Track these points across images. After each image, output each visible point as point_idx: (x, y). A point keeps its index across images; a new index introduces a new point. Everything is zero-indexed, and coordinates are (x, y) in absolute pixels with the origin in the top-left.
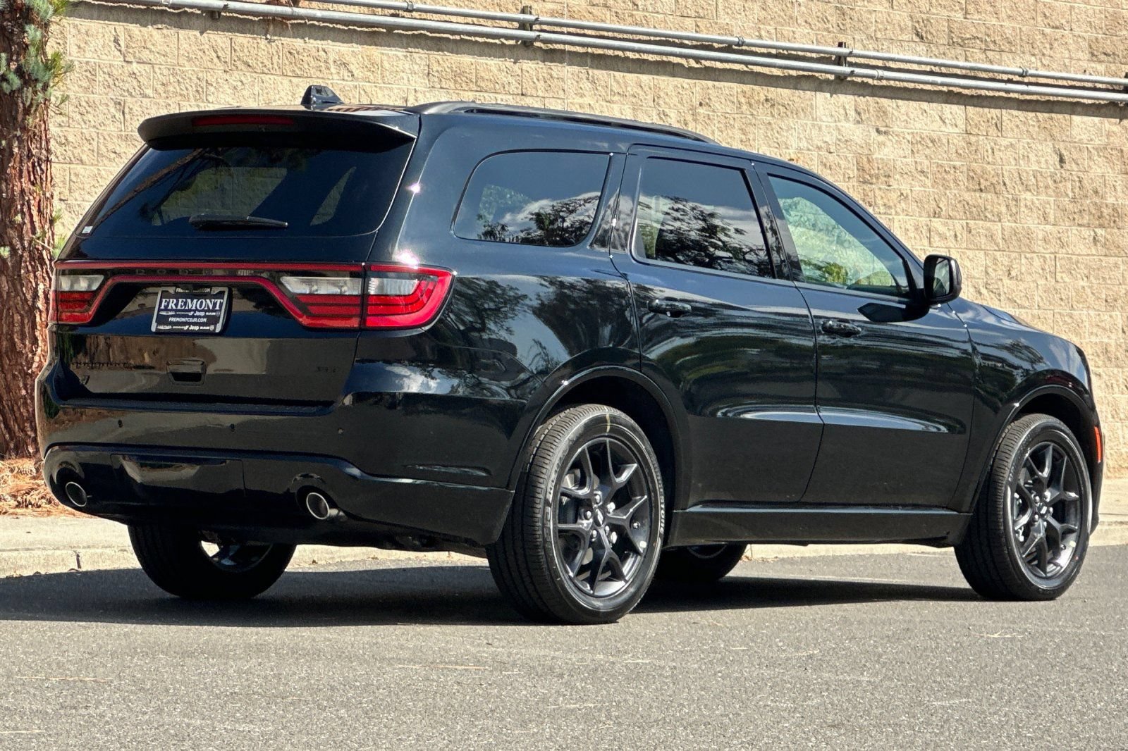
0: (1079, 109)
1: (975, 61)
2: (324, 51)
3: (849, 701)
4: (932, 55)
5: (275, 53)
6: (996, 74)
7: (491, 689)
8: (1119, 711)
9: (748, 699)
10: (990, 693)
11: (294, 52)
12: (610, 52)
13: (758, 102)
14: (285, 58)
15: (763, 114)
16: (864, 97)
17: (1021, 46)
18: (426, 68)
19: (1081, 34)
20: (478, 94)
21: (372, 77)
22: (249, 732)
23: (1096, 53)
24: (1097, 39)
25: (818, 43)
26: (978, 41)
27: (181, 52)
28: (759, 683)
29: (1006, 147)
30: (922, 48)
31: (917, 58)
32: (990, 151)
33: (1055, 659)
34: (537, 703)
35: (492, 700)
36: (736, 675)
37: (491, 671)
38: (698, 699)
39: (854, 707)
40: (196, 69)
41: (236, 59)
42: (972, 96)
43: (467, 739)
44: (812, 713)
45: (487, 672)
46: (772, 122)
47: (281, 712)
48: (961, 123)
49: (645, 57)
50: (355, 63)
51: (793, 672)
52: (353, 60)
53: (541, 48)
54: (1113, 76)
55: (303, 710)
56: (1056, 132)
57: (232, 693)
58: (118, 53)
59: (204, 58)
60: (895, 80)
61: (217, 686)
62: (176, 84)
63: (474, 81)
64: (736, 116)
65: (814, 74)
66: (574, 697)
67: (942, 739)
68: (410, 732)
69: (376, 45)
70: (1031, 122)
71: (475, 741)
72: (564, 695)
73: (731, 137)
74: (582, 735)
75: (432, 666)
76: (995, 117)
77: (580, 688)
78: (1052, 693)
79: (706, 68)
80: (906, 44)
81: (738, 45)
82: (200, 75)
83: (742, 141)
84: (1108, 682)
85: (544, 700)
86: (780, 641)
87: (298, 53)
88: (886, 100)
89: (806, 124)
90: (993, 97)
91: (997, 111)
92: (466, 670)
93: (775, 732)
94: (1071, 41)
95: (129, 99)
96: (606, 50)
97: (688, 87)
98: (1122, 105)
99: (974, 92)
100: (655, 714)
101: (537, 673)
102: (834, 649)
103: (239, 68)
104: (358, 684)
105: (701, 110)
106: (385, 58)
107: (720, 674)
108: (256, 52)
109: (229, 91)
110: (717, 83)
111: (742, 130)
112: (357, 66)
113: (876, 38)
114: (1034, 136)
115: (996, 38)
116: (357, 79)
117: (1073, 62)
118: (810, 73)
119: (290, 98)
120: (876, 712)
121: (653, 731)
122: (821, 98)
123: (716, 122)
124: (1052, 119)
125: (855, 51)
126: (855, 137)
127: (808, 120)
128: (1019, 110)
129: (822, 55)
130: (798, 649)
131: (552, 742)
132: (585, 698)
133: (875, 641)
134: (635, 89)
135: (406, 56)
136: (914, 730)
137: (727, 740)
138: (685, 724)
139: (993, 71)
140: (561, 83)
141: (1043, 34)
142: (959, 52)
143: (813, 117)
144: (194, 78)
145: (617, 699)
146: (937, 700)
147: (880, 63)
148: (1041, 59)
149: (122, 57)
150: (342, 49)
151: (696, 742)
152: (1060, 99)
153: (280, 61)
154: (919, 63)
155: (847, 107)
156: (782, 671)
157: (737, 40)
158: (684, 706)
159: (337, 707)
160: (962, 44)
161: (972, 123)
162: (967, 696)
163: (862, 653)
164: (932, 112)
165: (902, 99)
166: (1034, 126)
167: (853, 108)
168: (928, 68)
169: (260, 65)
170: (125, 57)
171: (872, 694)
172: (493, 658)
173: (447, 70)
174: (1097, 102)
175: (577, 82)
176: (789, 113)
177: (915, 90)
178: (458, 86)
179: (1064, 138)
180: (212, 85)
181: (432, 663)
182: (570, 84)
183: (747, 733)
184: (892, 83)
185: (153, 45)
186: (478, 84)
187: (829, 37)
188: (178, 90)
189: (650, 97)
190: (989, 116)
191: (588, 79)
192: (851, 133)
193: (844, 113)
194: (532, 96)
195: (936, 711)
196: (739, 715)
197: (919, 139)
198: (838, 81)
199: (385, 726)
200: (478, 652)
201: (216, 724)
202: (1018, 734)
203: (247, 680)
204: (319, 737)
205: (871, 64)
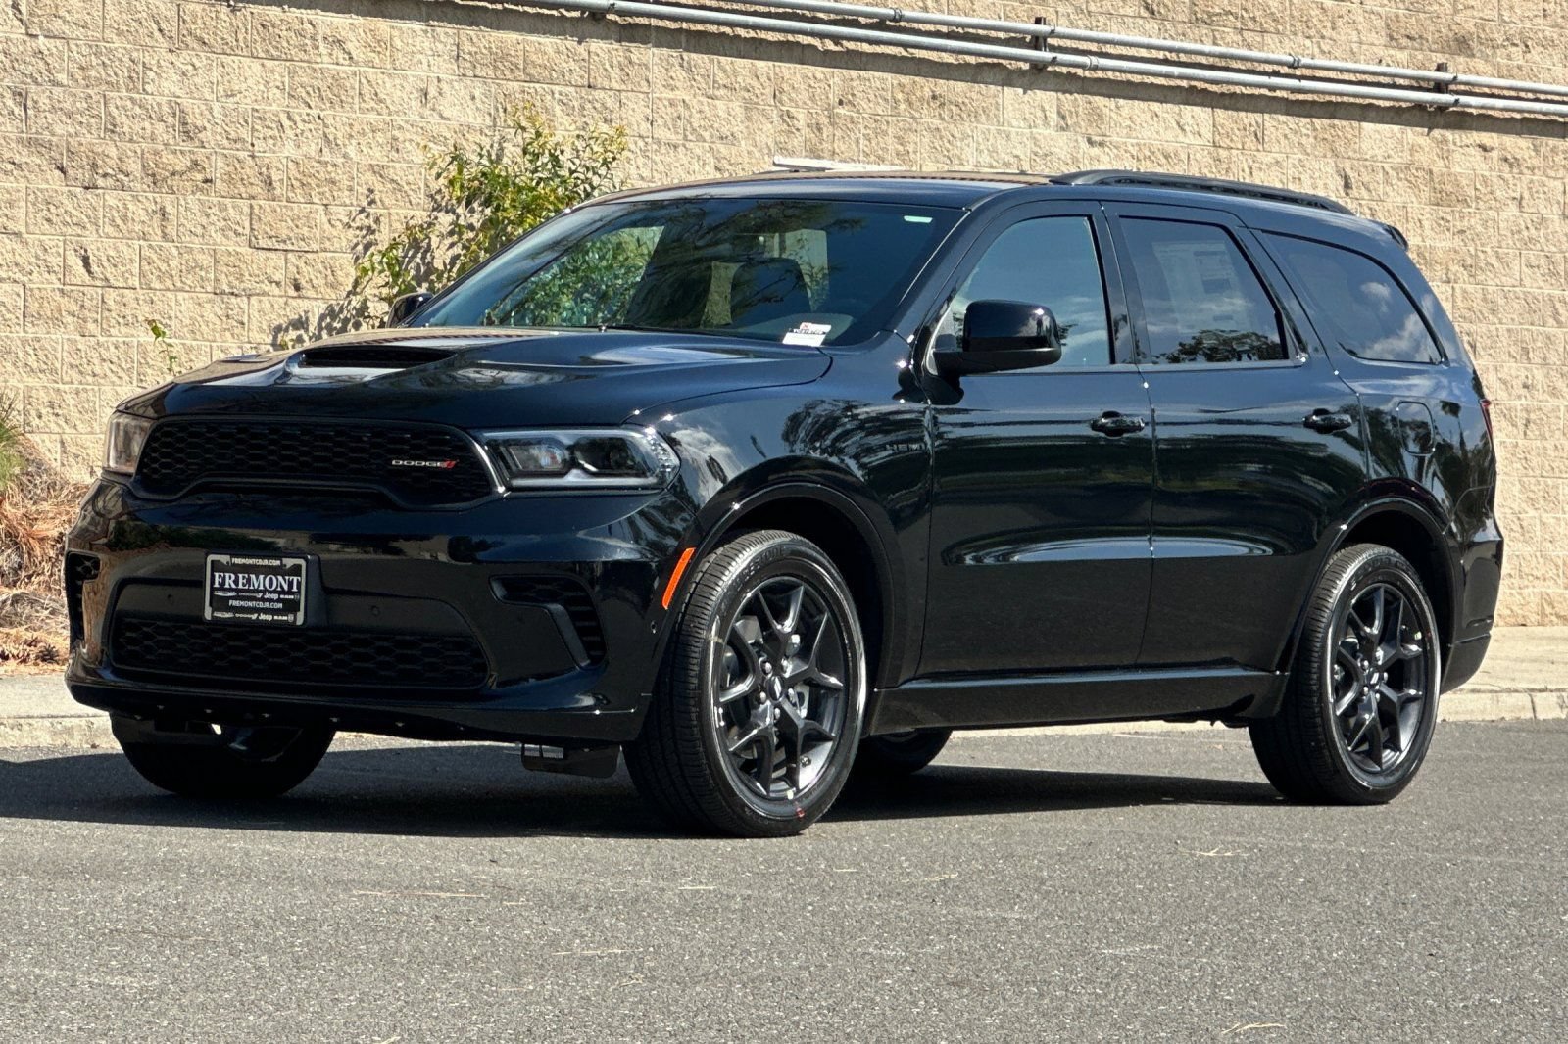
0: (1373, 114)
1: (1227, 45)
2: (311, 23)
3: (984, 947)
4: (1167, 36)
5: (241, 26)
6: (1256, 64)
7: (482, 927)
8: (1361, 963)
9: (842, 944)
10: (1185, 936)
11: (269, 24)
12: (714, 29)
13: (921, 99)
14: (255, 33)
15: (928, 116)
16: (1071, 93)
17: (1292, 25)
18: (455, 48)
19: (1375, 8)
20: (526, 85)
21: (377, 60)
22: (124, 987)
23: (1395, 36)
24: (1397, 16)
25: (1007, 17)
26: (1231, 17)
27: (108, 22)
28: (864, 921)
29: (1269, 166)
30: (1152, 26)
31: (1145, 40)
32: (1247, 170)
33: (1288, 887)
34: (542, 948)
35: (480, 942)
36: (834, 908)
37: (488, 901)
38: (772, 944)
39: (990, 957)
40: (129, 46)
41: (185, 33)
42: (1223, 94)
43: (431, 1000)
44: (929, 965)
45: (480, 902)
46: (941, 127)
47: (176, 959)
48: (1207, 133)
49: (762, 35)
50: (353, 39)
51: (916, 906)
52: (351, 34)
53: (616, 22)
54: (1419, 68)
55: (208, 955)
56: (1340, 146)
57: (111, 931)
58: (17, 23)
59: (141, 31)
60: (1114, 70)
61: (93, 920)
62: (101, 69)
63: (522, 67)
64: (890, 119)
65: (1001, 61)
66: (597, 939)
67: (1104, 1003)
68: (353, 988)
69: (384, 16)
70: (1304, 131)
71: (442, 1003)
72: (583, 937)
73: (882, 149)
74: (596, 994)
75: (405, 892)
76: (1254, 123)
77: (608, 926)
78: (1274, 937)
79: (849, 52)
80: (1131, 20)
81: (894, 19)
82: (135, 55)
83: (897, 154)
84: (1355, 921)
85: (553, 943)
86: (906, 860)
87: (273, 26)
88: (1102, 98)
89: (988, 130)
90: (1252, 95)
91: (1258, 116)
92: (452, 899)
93: (870, 992)
94: (1361, 19)
95: (33, 88)
96: (708, 26)
97: (822, 77)
98: (1432, 109)
99: (1225, 89)
100: (707, 964)
101: (552, 903)
102: (980, 871)
103: (191, 46)
104: (295, 918)
105: (841, 110)
106: (396, 33)
107: (811, 908)
108: (213, 23)
109: (176, 78)
110: (862, 73)
111: (898, 138)
112: (357, 44)
113: (1089, 12)
114: (1309, 151)
115: (1257, 13)
116: (357, 64)
117: (1364, 47)
118: (995, 60)
119: (262, 88)
120: (1019, 963)
121: (698, 989)
122: (1010, 94)
123: (861, 127)
124: (1333, 126)
125: (1059, 30)
126: (1058, 150)
127: (993, 125)
128: (1288, 114)
129: (1013, 35)
130: (928, 872)
131: (552, 1004)
132: (612, 940)
133: (1040, 861)
134: (748, 81)
135: (426, 32)
136: (1067, 990)
137: (799, 1003)
138: (745, 980)
139: (1252, 60)
140: (643, 71)
141: (1322, 8)
142: (1205, 32)
143: (998, 122)
144: (126, 59)
145: (656, 943)
146: (1109, 945)
147: (1093, 47)
148: (1318, 43)
149: (23, 28)
150: (336, 20)
151: (755, 1006)
152: (1345, 99)
153: (249, 37)
154: (1149, 47)
155: (1047, 107)
156: (899, 903)
157: (892, 12)
158: (749, 954)
159: (258, 953)
160: (1208, 21)
161: (1222, 131)
162: (1153, 941)
163: (1018, 878)
164: (1166, 115)
165: (1124, 98)
166: (1308, 136)
167: (1055, 107)
168: (1161, 55)
169: (220, 42)
170: (27, 28)
171: (1020, 938)
172: (494, 882)
173: (484, 51)
174: (1397, 104)
175: (667, 69)
176: (965, 115)
177: (1142, 85)
178: (498, 73)
179: (1351, 153)
180: (151, 70)
181: (406, 888)
182: (657, 74)
183: (830, 994)
184: (1110, 75)
185: (68, 12)
186: (527, 70)
187: (1022, 9)
188: (104, 76)
189: (769, 91)
190: (1246, 121)
191: (682, 66)
192: (1052, 143)
193: (1042, 115)
194: (604, 89)
195: (1105, 963)
196: (825, 967)
197: (1148, 153)
198: (1034, 70)
199: (320, 981)
200: (474, 873)
201: (79, 976)
202: (1214, 997)
203: (138, 912)
204: (221, 996)
205: (1081, 47)
